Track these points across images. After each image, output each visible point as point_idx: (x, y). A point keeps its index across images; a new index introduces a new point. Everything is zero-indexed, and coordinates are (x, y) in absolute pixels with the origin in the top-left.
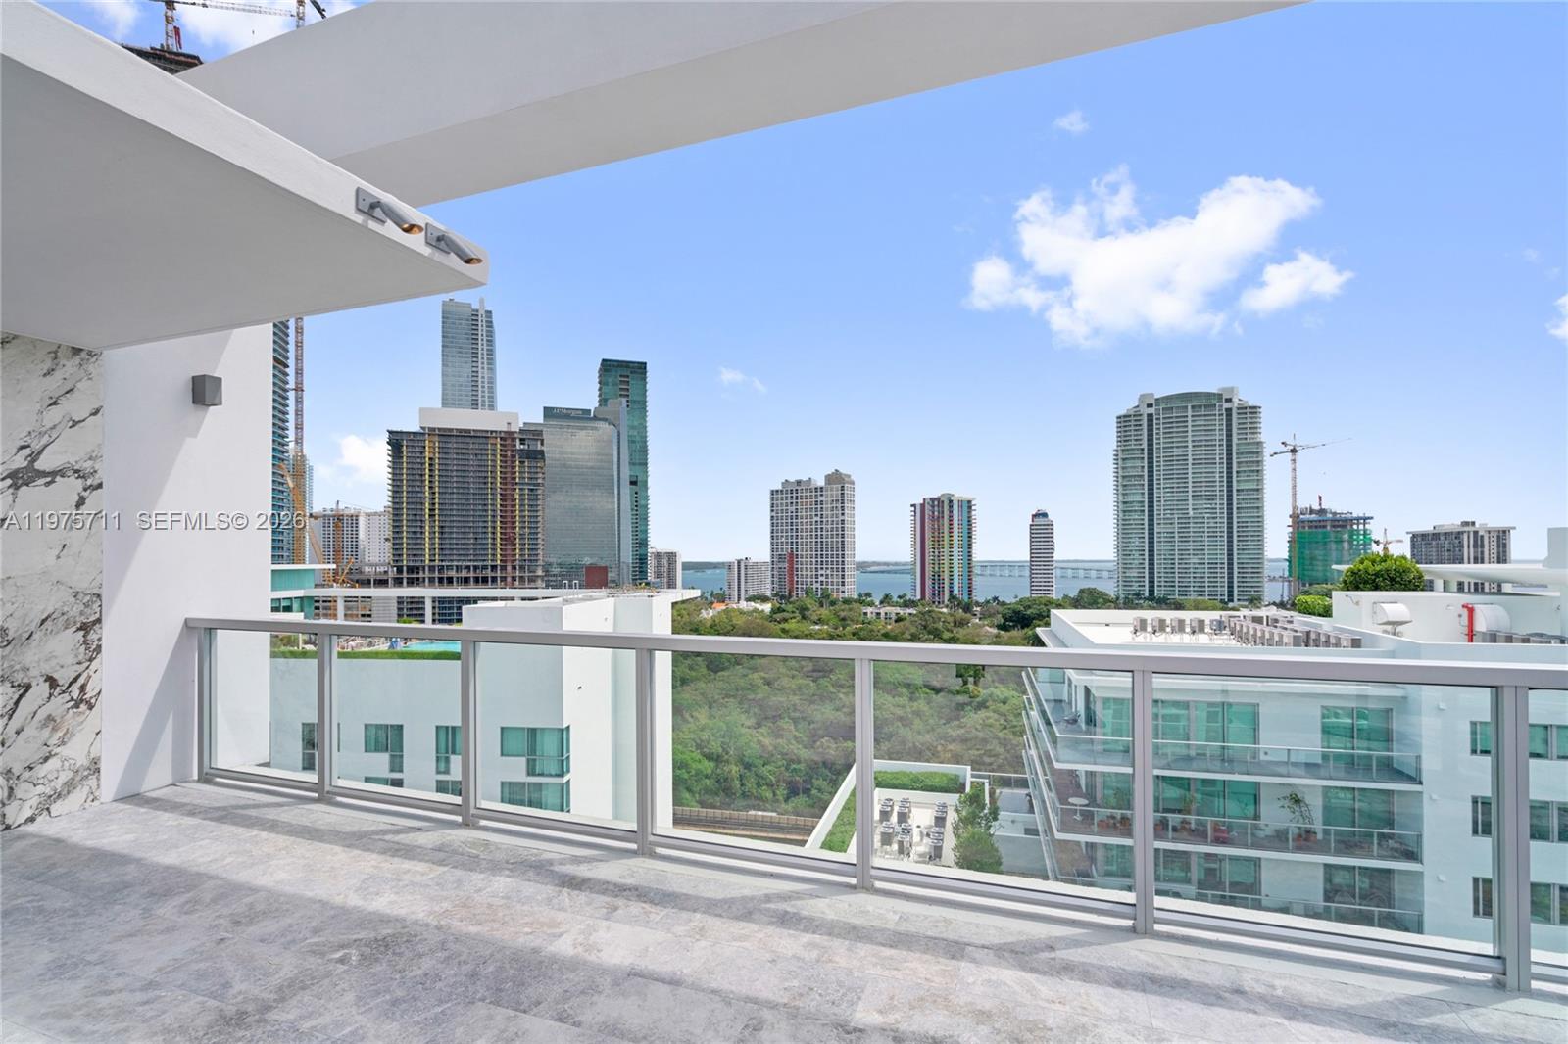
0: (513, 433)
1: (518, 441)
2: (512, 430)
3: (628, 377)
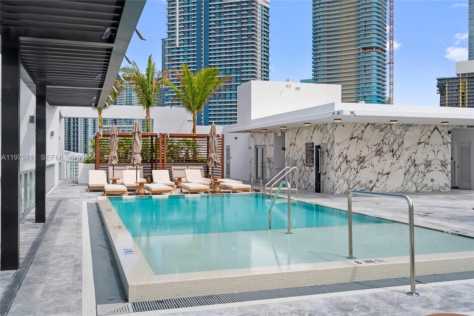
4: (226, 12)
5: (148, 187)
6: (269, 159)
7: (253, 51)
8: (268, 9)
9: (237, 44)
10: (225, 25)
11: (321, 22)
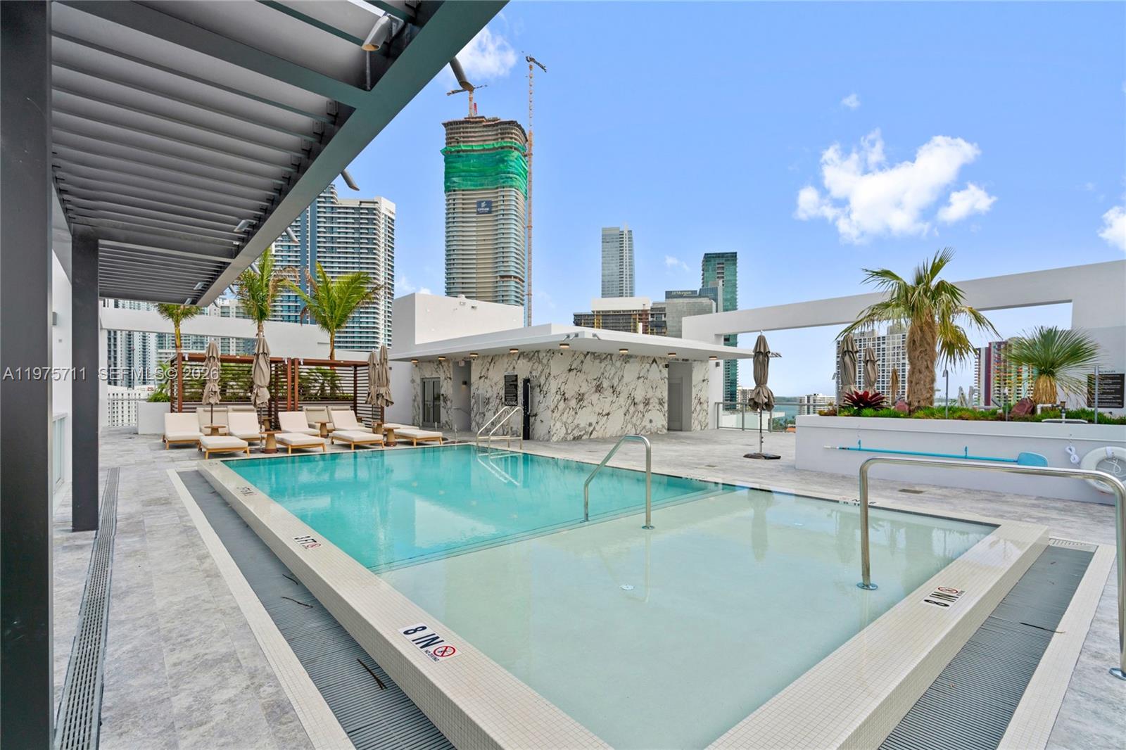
0: (646, 311)
1: (650, 316)
2: (646, 308)
3: (723, 264)
4: (339, 218)
5: (282, 439)
6: (445, 395)
7: (374, 268)
8: (393, 220)
9: (354, 258)
10: (339, 233)
11: (455, 243)
